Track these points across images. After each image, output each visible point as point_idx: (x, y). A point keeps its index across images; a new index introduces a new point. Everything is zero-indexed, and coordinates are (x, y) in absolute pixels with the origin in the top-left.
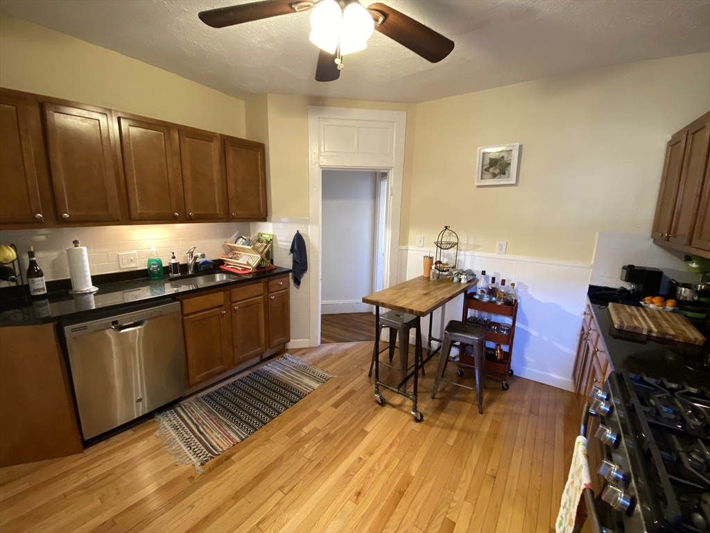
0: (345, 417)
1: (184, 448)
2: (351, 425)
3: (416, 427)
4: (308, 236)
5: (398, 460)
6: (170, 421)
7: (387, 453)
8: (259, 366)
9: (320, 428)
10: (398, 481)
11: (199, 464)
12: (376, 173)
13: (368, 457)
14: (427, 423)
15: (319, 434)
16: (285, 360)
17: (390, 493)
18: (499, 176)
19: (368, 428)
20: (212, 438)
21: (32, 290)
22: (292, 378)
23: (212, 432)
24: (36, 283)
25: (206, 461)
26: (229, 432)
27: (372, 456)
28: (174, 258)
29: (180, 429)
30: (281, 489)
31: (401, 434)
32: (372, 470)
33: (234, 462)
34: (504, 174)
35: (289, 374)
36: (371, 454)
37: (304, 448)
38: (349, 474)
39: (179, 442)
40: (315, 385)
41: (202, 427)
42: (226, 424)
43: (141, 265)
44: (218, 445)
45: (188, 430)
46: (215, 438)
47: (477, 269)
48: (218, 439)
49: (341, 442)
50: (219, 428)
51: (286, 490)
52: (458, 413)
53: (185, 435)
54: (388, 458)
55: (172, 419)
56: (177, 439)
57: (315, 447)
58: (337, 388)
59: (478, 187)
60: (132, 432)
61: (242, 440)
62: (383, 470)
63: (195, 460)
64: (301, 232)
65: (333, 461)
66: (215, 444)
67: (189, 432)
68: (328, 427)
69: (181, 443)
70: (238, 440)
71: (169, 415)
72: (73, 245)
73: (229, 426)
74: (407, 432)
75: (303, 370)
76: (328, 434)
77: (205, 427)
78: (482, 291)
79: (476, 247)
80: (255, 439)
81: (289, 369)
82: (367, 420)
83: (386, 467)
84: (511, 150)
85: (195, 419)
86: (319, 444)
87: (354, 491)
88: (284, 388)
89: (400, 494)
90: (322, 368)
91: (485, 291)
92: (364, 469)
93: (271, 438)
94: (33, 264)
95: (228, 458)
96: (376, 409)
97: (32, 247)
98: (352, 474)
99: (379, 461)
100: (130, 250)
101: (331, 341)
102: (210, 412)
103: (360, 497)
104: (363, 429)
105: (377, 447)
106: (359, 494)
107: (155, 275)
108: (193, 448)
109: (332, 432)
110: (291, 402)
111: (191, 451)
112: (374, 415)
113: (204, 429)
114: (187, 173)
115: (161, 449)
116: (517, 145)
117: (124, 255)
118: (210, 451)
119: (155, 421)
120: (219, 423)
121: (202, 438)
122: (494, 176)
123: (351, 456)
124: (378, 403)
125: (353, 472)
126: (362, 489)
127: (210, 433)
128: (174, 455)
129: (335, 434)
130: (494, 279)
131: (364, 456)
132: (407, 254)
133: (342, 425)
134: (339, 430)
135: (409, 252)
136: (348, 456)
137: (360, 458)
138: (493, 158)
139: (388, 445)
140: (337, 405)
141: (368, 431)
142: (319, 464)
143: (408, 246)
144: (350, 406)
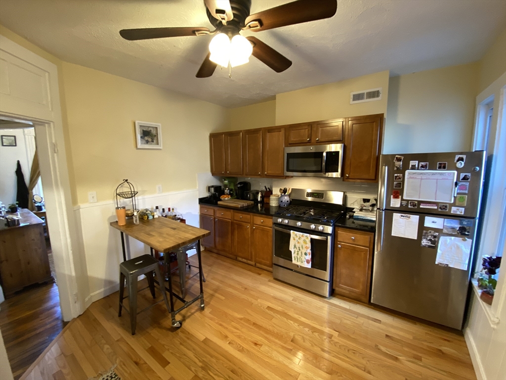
0: (185, 355)
2: (194, 349)
3: (207, 311)
5: (233, 323)
7: (227, 328)
10: (247, 324)
13: (229, 339)
15: (200, 375)
17: (255, 329)
18: (150, 143)
19: (202, 338)
27: (228, 336)
31: (211, 319)
32: (239, 337)
34: (154, 142)
36: (226, 337)
38: (242, 350)
49: (212, 356)
54: (230, 327)
59: (139, 149)
62: (240, 330)
65: (230, 361)
68: (193, 369)
74: (211, 316)
76: (202, 367)
83: (238, 329)
84: (158, 128)
86: (211, 374)
87: (254, 346)
89: (255, 324)
92: (239, 341)
96: (182, 332)
98: (241, 348)
99: (232, 332)
103: (258, 343)
104: (202, 342)
105: (221, 333)
106: (256, 344)
109: (200, 364)
112: (189, 333)
116: (160, 124)
122: (147, 142)
123: (227, 349)
125: (240, 347)
126: (252, 342)
129: (203, 362)
130: (163, 210)
131: (228, 341)
132: (79, 212)
133: (194, 357)
134: (199, 359)
135: (80, 210)
136: (226, 352)
137: (229, 343)
138: (145, 130)
139: (220, 327)
140: (164, 363)
141: (205, 338)
142: (232, 371)
143: (79, 204)
144: (171, 351)
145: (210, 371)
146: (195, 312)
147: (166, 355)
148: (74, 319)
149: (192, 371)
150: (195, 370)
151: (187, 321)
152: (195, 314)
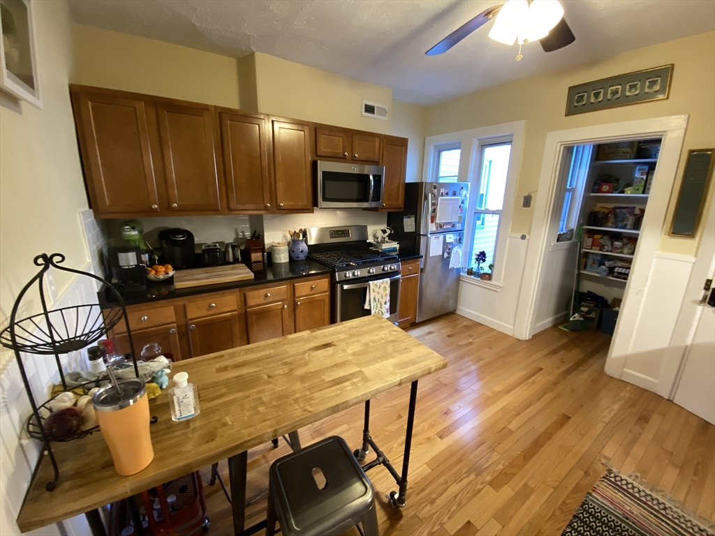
13: (433, 437)
36: (429, 439)
37: (504, 465)
48: (624, 503)
49: (460, 461)
57: (490, 462)
61: (590, 494)
123: (450, 443)
125: (448, 427)
129: (468, 473)
131: (437, 438)
133: (460, 484)
134: (464, 478)
137: (441, 437)
144: (445, 519)
145: (483, 466)
147: (453, 527)
149: (482, 489)
150: (482, 484)
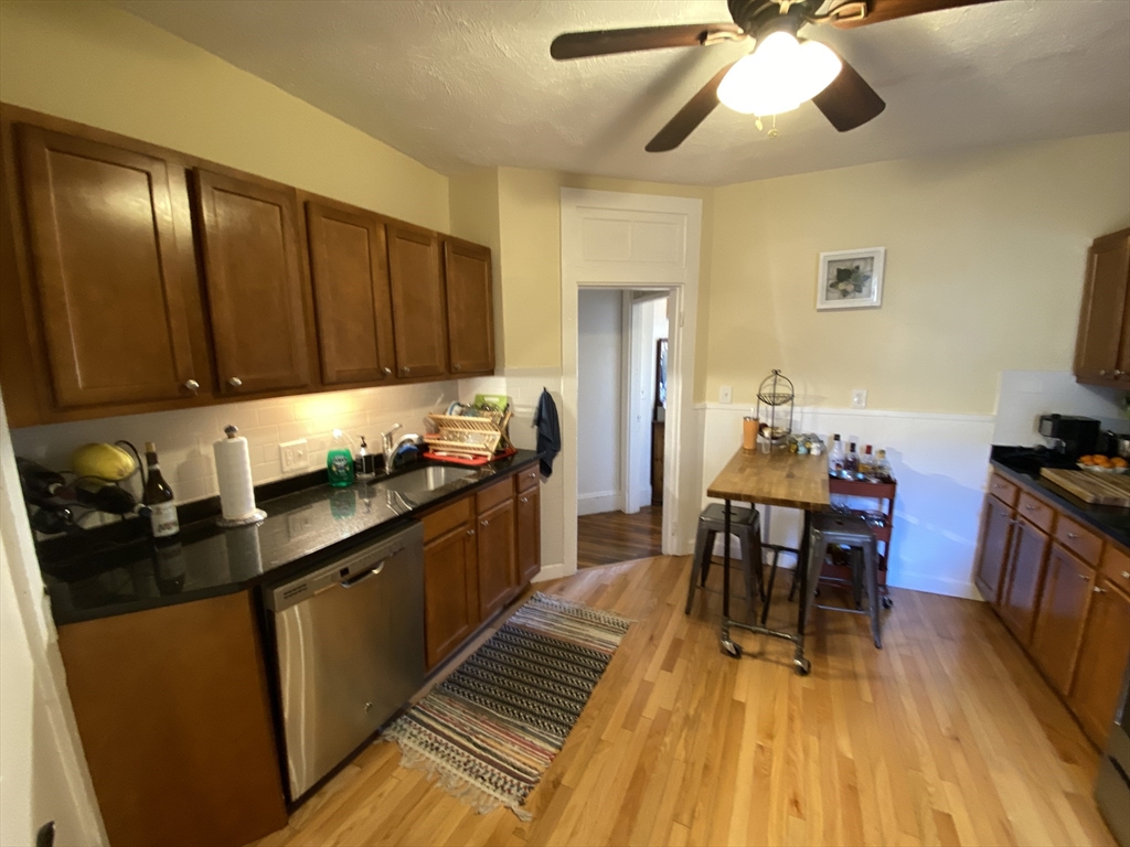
1: (472, 781)
2: (711, 696)
3: (804, 682)
4: (559, 396)
5: (816, 739)
6: (415, 736)
7: (792, 732)
8: (502, 618)
9: (669, 707)
11: (517, 803)
12: (622, 292)
13: (769, 742)
14: (817, 675)
15: (674, 719)
16: (538, 604)
17: (838, 793)
18: (852, 295)
19: (740, 696)
20: (507, 754)
21: (155, 527)
22: (570, 631)
23: (501, 744)
24: (164, 512)
25: (525, 795)
26: (527, 738)
27: (775, 739)
28: (364, 445)
29: (442, 748)
30: (676, 818)
31: (792, 696)
32: (789, 762)
33: (570, 791)
34: (860, 291)
35: (559, 625)
36: (771, 736)
37: (665, 746)
38: (761, 773)
39: (454, 771)
40: (617, 639)
41: (477, 738)
42: (517, 726)
43: (313, 463)
44: (524, 764)
45: (456, 747)
46: (513, 754)
47: (824, 432)
48: (518, 753)
49: (715, 726)
50: (507, 734)
51: (685, 818)
52: (847, 653)
53: (458, 758)
55: (415, 732)
56: (449, 767)
57: (682, 741)
58: (651, 638)
59: (820, 310)
60: (357, 769)
61: (560, 748)
62: (806, 759)
63: (505, 798)
64: (550, 390)
65: (724, 757)
66: (518, 764)
67: (461, 751)
68: (679, 705)
69: (460, 773)
70: (553, 750)
71: (405, 726)
72: (225, 436)
73: (523, 728)
74: (799, 693)
75: (579, 616)
76: (687, 715)
77: (481, 737)
78: (838, 465)
79: (818, 400)
80: (578, 745)
81: (555, 618)
82: (729, 682)
84: (872, 258)
85: (455, 725)
86: (684, 735)
87: (786, 801)
88: (568, 650)
89: (852, 791)
90: (607, 609)
91: (842, 464)
92: (777, 762)
93: (603, 738)
94: (155, 477)
95: (556, 784)
97: (153, 445)
98: (766, 773)
99: (790, 745)
100: (297, 438)
101: (589, 564)
102: (475, 709)
103: (802, 808)
104: (733, 700)
105: (773, 723)
106: (795, 803)
107: (340, 478)
108: (486, 777)
109: (692, 712)
110: (595, 671)
111: (487, 784)
112: (735, 674)
113: (482, 741)
114: (398, 300)
115: (432, 791)
116: (882, 249)
117: (288, 447)
118: (521, 779)
119: (386, 742)
120: (502, 726)
121: (491, 757)
122: (845, 294)
124: (730, 654)
126: (795, 795)
127: (498, 746)
128: (463, 795)
129: (698, 714)
130: (853, 446)
132: (704, 415)
133: (698, 699)
134: (698, 707)
135: (707, 411)
136: (739, 746)
138: (842, 268)
139: (785, 718)
140: (668, 666)
141: (743, 700)
142: (706, 768)
143: (707, 402)
144: (690, 665)
145: (688, 730)
146: (783, 664)
147: (680, 664)
148: (669, 556)
150: (678, 709)
151: (757, 662)
152: (781, 667)
